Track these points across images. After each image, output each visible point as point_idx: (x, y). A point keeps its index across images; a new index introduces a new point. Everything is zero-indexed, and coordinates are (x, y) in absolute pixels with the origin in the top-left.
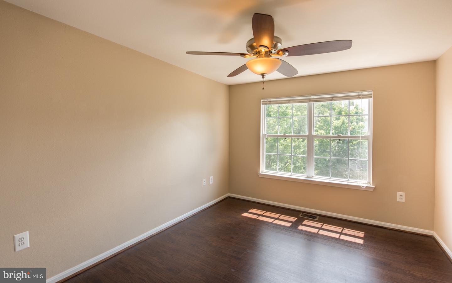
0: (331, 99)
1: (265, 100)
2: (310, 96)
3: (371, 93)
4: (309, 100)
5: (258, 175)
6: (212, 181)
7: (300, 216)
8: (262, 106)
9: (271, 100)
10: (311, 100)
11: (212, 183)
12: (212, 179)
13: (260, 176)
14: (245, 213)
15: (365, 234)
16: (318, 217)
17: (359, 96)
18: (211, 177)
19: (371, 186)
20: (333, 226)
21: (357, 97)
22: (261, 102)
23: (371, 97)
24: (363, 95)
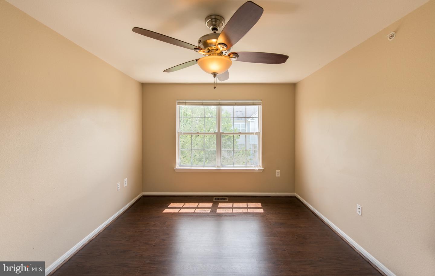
0: (235, 104)
1: (180, 101)
2: (219, 101)
3: (261, 101)
4: (218, 104)
5: (174, 170)
6: (127, 184)
7: (214, 200)
8: (177, 106)
9: (186, 101)
10: (220, 104)
11: (126, 185)
12: (127, 181)
13: (176, 171)
14: (166, 209)
15: (261, 204)
16: (227, 198)
17: (253, 103)
18: (126, 179)
19: (261, 168)
20: (240, 203)
21: (252, 104)
22: (177, 103)
23: (260, 105)
24: (256, 103)
